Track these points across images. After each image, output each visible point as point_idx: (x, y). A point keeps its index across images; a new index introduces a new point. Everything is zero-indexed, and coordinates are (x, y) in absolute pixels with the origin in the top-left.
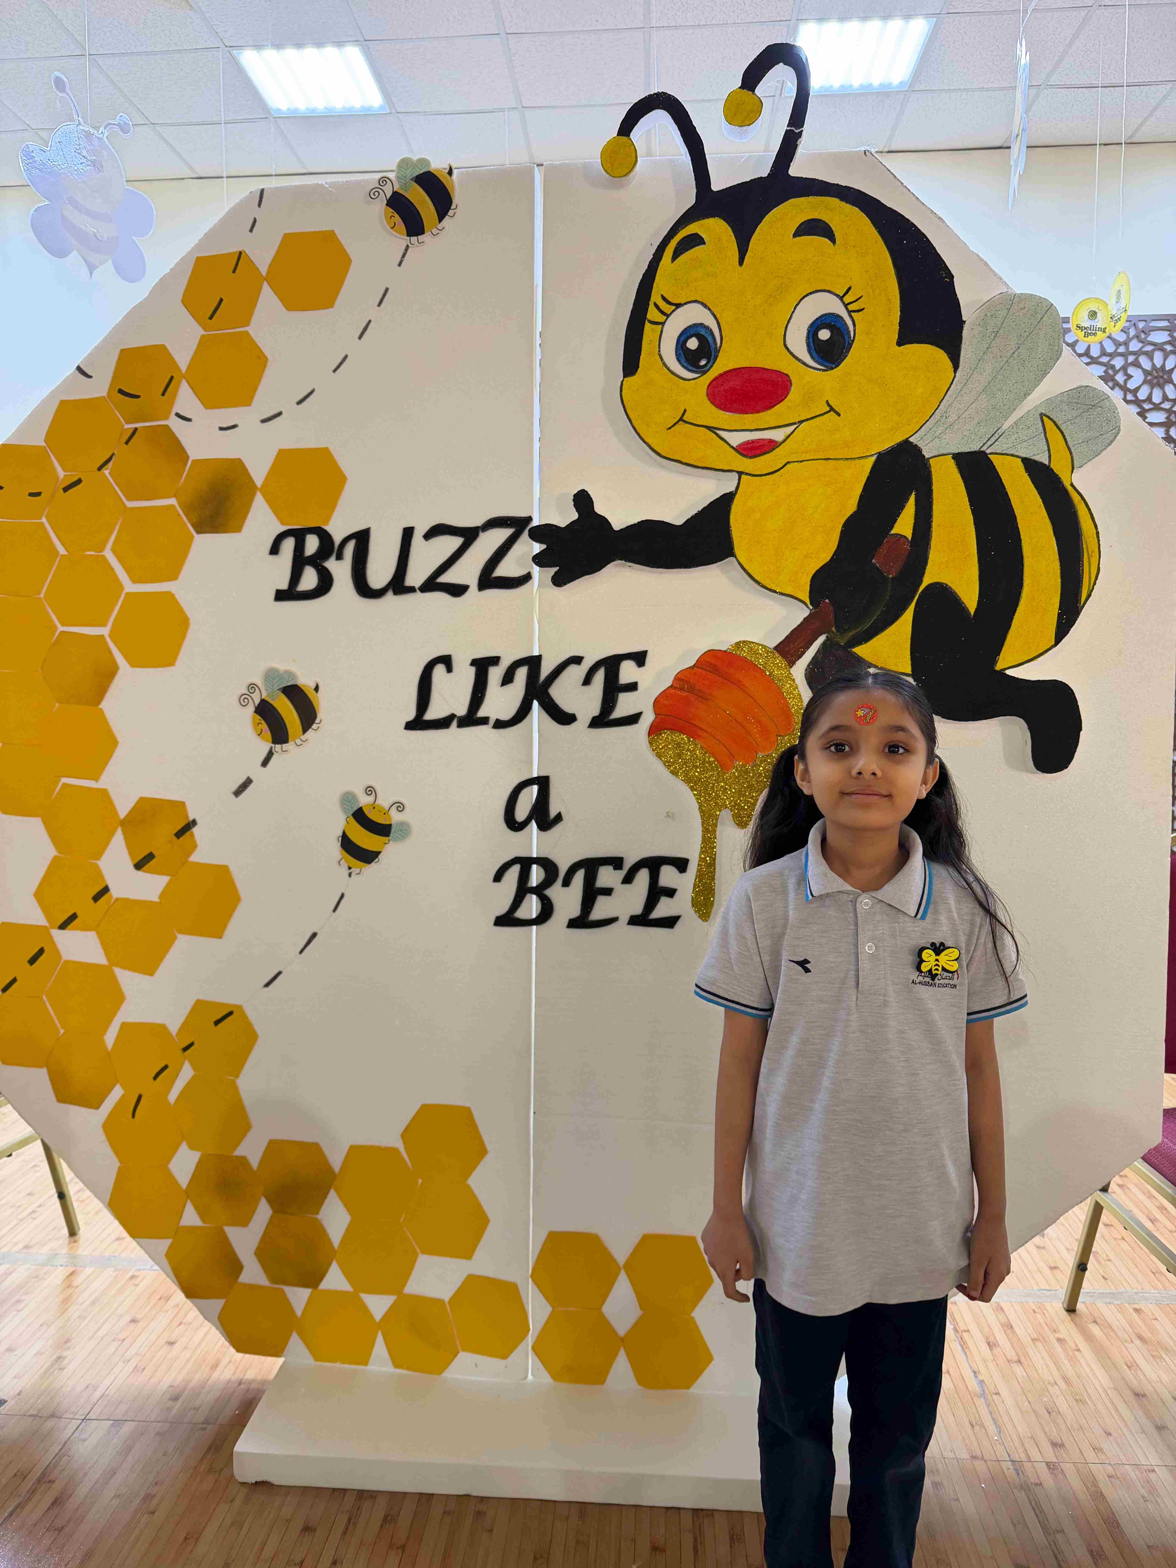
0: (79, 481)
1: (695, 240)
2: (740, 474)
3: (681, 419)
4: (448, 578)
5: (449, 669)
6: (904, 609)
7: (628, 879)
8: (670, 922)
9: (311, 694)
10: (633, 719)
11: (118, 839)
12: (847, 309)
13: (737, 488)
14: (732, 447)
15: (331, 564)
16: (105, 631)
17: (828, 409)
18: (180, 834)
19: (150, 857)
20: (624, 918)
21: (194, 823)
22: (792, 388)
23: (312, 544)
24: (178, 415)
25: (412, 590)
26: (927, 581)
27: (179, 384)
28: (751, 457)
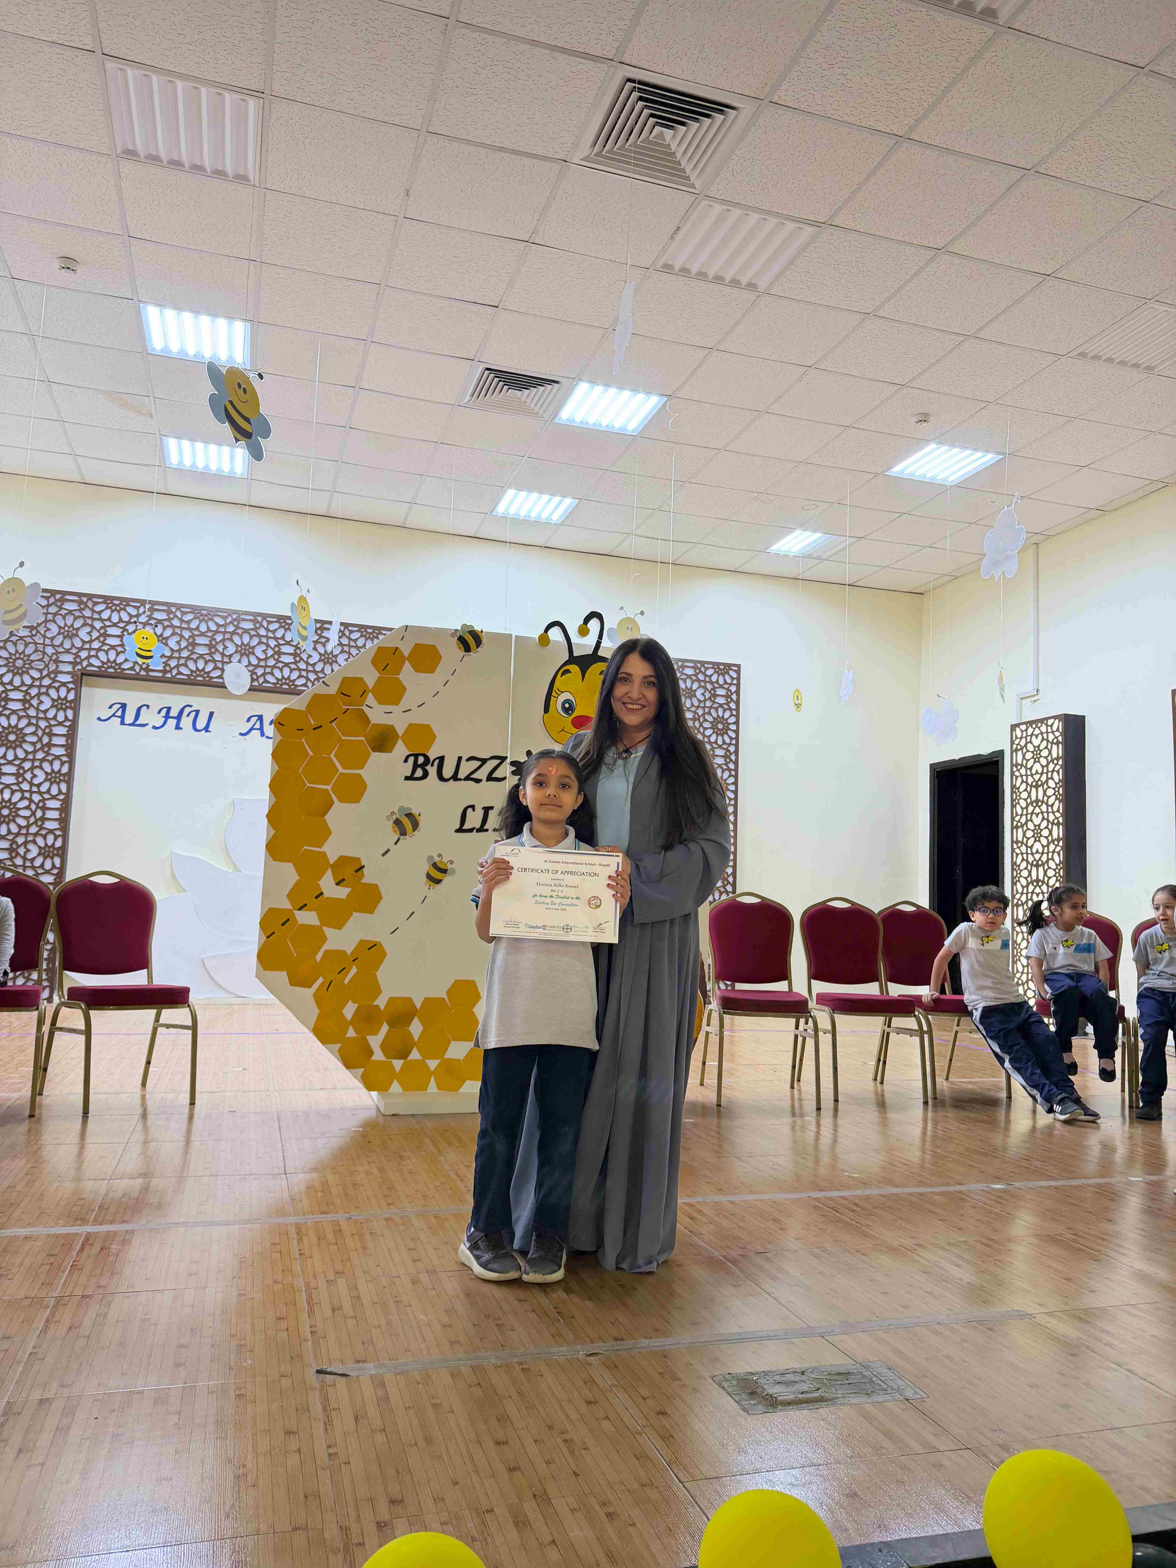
0: (321, 727)
1: (568, 672)
3: (563, 730)
4: (475, 776)
5: (474, 810)
9: (417, 817)
11: (329, 872)
15: (428, 768)
16: (329, 787)
18: (357, 871)
19: (343, 880)
21: (363, 866)
23: (421, 760)
24: (367, 705)
25: (460, 780)
27: (368, 693)
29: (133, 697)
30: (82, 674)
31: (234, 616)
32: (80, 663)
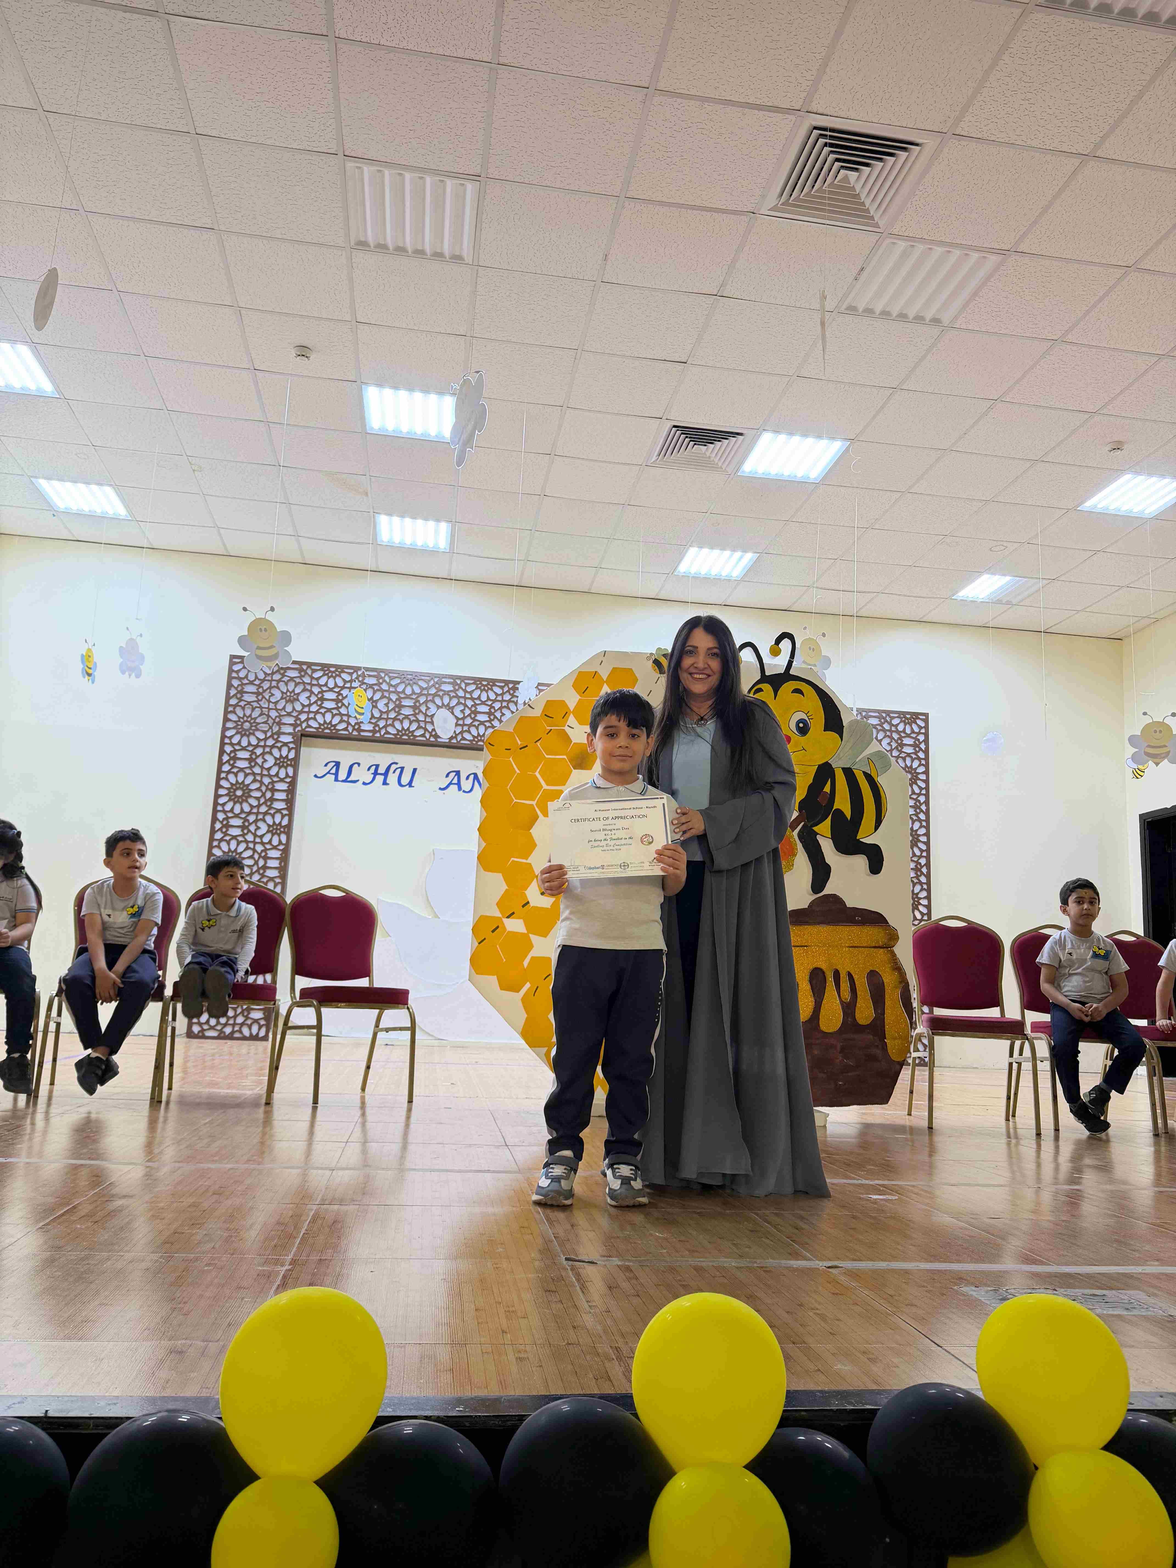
1: (760, 691)
6: (828, 816)
12: (808, 718)
16: (534, 803)
17: (803, 749)
22: (792, 741)
24: (568, 725)
26: (834, 808)
27: (569, 715)
29: (346, 756)
30: (302, 735)
31: (436, 680)
32: (300, 725)
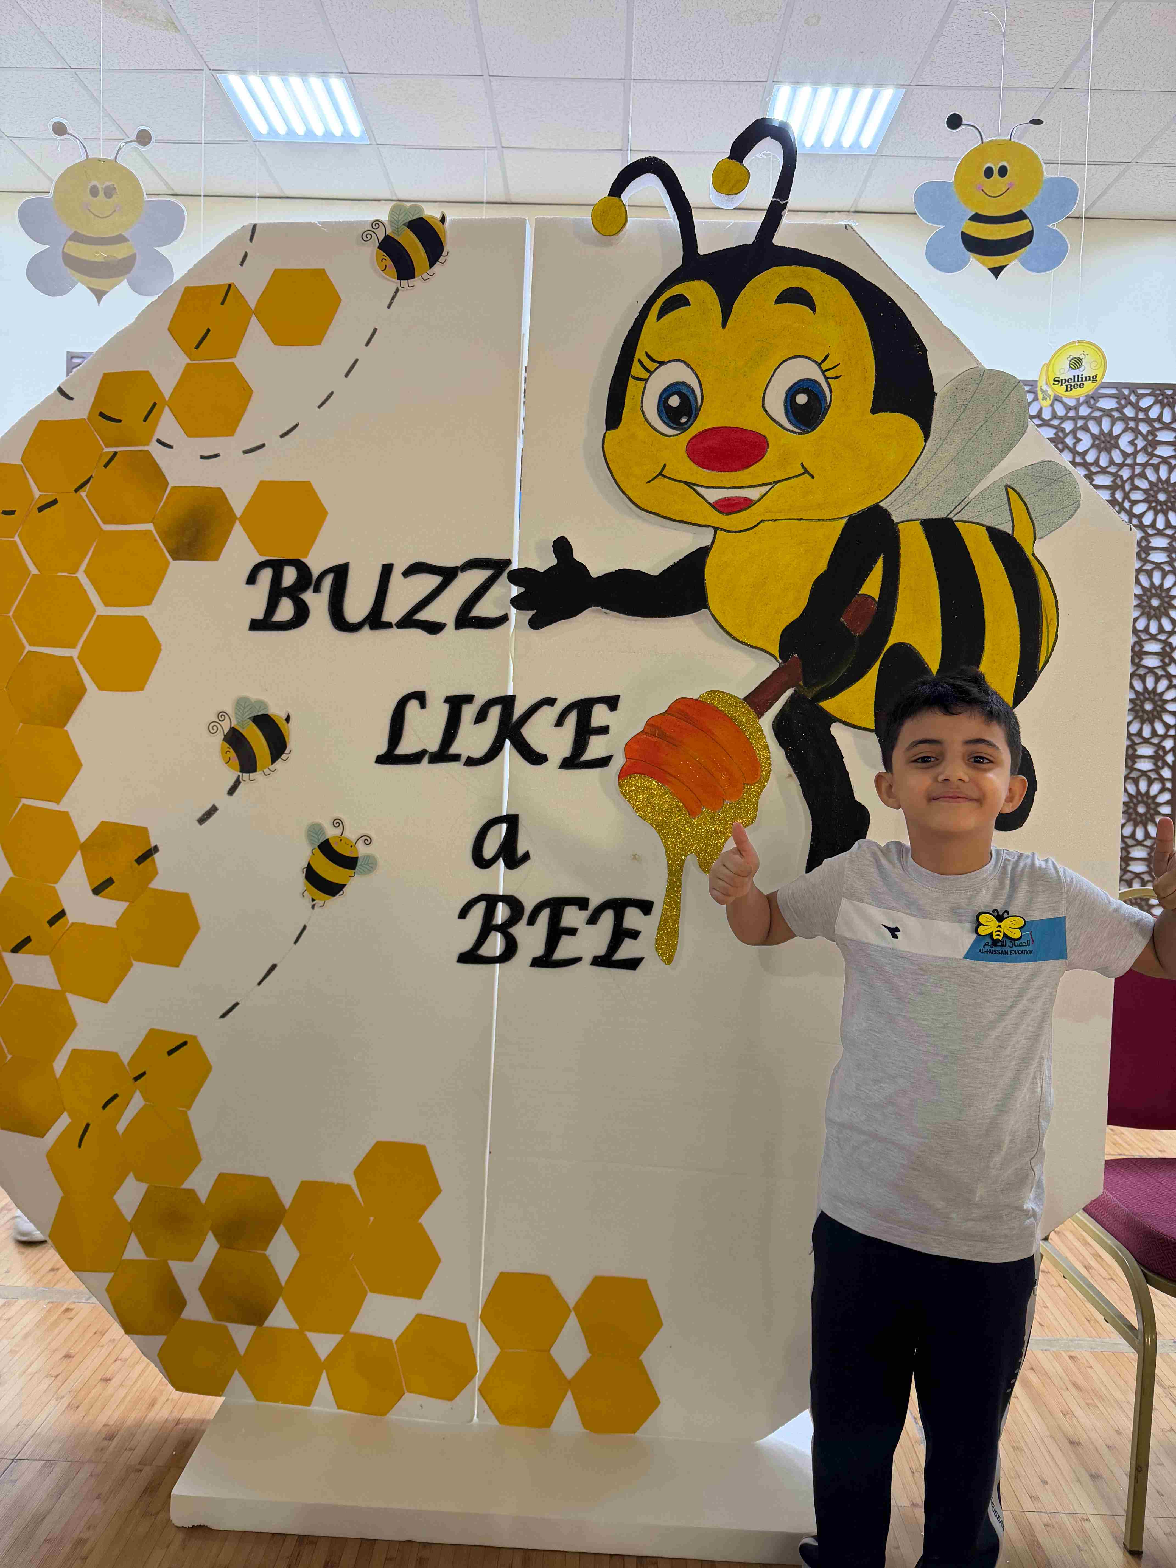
0: (55, 502)
1: (680, 301)
2: (716, 529)
3: (660, 474)
4: (425, 615)
5: (423, 705)
6: (869, 666)
7: (593, 920)
8: (632, 964)
9: (282, 724)
10: (603, 762)
11: (77, 864)
12: (824, 376)
13: (713, 543)
14: (709, 503)
15: (308, 596)
16: (74, 653)
17: (803, 471)
18: (141, 860)
19: (109, 882)
20: (588, 958)
21: (156, 849)
22: (769, 450)
23: (290, 576)
24: (159, 441)
25: (388, 625)
26: (892, 641)
27: (162, 411)
28: (727, 514)
